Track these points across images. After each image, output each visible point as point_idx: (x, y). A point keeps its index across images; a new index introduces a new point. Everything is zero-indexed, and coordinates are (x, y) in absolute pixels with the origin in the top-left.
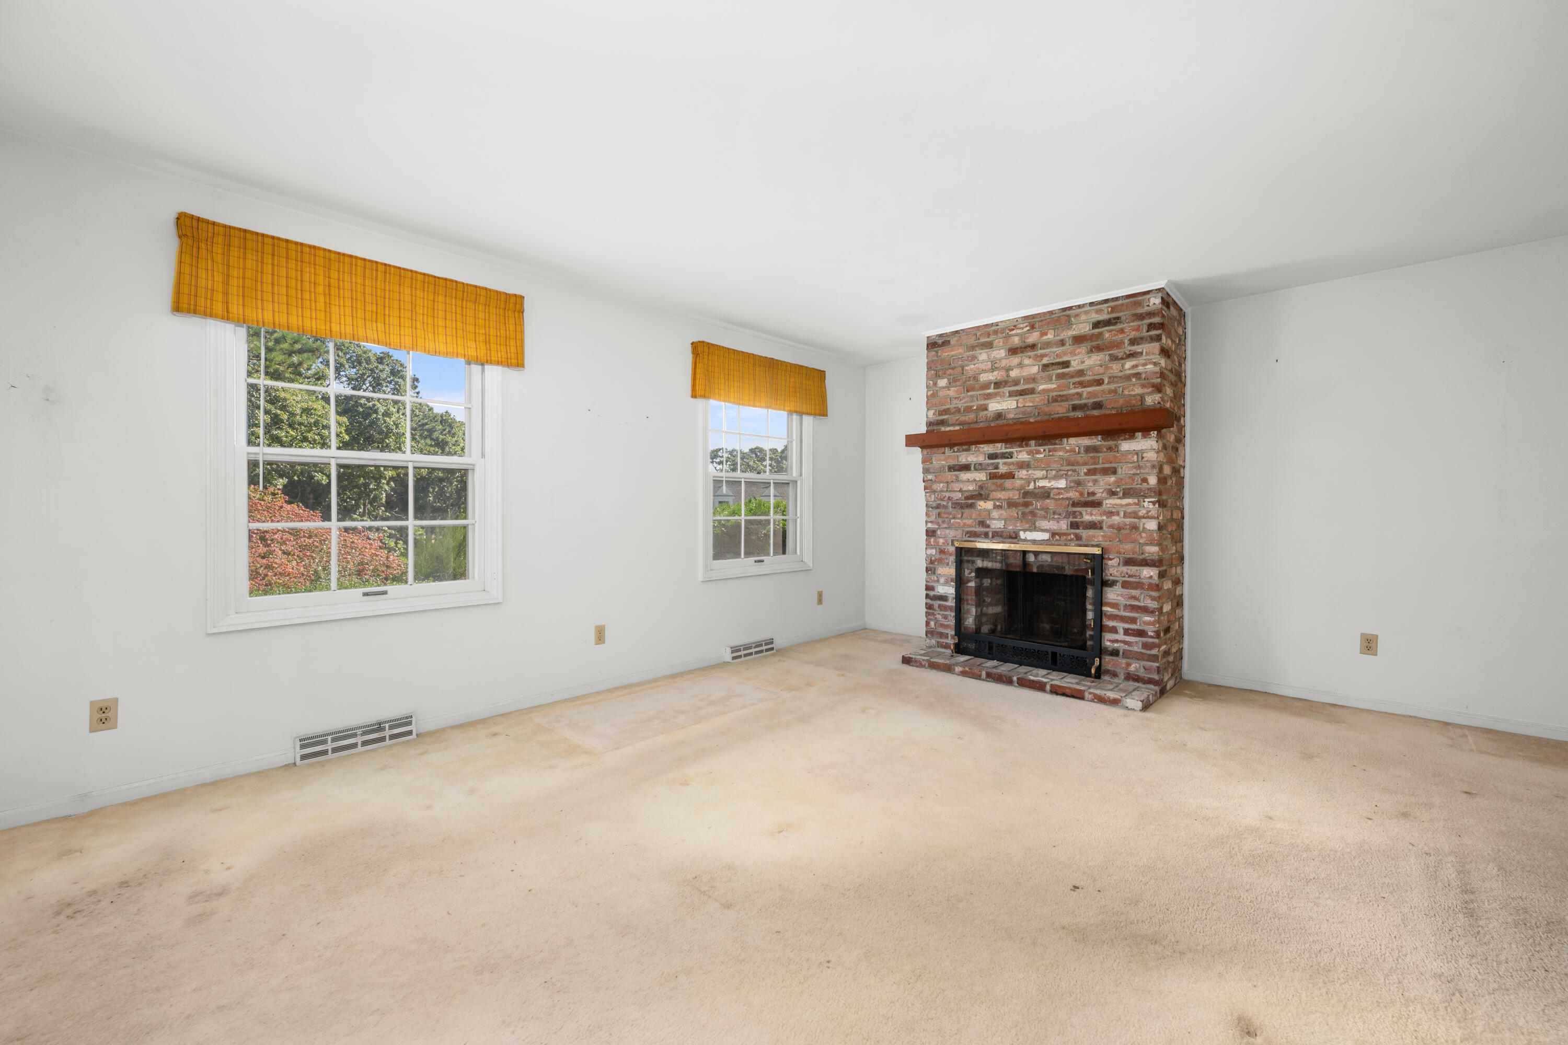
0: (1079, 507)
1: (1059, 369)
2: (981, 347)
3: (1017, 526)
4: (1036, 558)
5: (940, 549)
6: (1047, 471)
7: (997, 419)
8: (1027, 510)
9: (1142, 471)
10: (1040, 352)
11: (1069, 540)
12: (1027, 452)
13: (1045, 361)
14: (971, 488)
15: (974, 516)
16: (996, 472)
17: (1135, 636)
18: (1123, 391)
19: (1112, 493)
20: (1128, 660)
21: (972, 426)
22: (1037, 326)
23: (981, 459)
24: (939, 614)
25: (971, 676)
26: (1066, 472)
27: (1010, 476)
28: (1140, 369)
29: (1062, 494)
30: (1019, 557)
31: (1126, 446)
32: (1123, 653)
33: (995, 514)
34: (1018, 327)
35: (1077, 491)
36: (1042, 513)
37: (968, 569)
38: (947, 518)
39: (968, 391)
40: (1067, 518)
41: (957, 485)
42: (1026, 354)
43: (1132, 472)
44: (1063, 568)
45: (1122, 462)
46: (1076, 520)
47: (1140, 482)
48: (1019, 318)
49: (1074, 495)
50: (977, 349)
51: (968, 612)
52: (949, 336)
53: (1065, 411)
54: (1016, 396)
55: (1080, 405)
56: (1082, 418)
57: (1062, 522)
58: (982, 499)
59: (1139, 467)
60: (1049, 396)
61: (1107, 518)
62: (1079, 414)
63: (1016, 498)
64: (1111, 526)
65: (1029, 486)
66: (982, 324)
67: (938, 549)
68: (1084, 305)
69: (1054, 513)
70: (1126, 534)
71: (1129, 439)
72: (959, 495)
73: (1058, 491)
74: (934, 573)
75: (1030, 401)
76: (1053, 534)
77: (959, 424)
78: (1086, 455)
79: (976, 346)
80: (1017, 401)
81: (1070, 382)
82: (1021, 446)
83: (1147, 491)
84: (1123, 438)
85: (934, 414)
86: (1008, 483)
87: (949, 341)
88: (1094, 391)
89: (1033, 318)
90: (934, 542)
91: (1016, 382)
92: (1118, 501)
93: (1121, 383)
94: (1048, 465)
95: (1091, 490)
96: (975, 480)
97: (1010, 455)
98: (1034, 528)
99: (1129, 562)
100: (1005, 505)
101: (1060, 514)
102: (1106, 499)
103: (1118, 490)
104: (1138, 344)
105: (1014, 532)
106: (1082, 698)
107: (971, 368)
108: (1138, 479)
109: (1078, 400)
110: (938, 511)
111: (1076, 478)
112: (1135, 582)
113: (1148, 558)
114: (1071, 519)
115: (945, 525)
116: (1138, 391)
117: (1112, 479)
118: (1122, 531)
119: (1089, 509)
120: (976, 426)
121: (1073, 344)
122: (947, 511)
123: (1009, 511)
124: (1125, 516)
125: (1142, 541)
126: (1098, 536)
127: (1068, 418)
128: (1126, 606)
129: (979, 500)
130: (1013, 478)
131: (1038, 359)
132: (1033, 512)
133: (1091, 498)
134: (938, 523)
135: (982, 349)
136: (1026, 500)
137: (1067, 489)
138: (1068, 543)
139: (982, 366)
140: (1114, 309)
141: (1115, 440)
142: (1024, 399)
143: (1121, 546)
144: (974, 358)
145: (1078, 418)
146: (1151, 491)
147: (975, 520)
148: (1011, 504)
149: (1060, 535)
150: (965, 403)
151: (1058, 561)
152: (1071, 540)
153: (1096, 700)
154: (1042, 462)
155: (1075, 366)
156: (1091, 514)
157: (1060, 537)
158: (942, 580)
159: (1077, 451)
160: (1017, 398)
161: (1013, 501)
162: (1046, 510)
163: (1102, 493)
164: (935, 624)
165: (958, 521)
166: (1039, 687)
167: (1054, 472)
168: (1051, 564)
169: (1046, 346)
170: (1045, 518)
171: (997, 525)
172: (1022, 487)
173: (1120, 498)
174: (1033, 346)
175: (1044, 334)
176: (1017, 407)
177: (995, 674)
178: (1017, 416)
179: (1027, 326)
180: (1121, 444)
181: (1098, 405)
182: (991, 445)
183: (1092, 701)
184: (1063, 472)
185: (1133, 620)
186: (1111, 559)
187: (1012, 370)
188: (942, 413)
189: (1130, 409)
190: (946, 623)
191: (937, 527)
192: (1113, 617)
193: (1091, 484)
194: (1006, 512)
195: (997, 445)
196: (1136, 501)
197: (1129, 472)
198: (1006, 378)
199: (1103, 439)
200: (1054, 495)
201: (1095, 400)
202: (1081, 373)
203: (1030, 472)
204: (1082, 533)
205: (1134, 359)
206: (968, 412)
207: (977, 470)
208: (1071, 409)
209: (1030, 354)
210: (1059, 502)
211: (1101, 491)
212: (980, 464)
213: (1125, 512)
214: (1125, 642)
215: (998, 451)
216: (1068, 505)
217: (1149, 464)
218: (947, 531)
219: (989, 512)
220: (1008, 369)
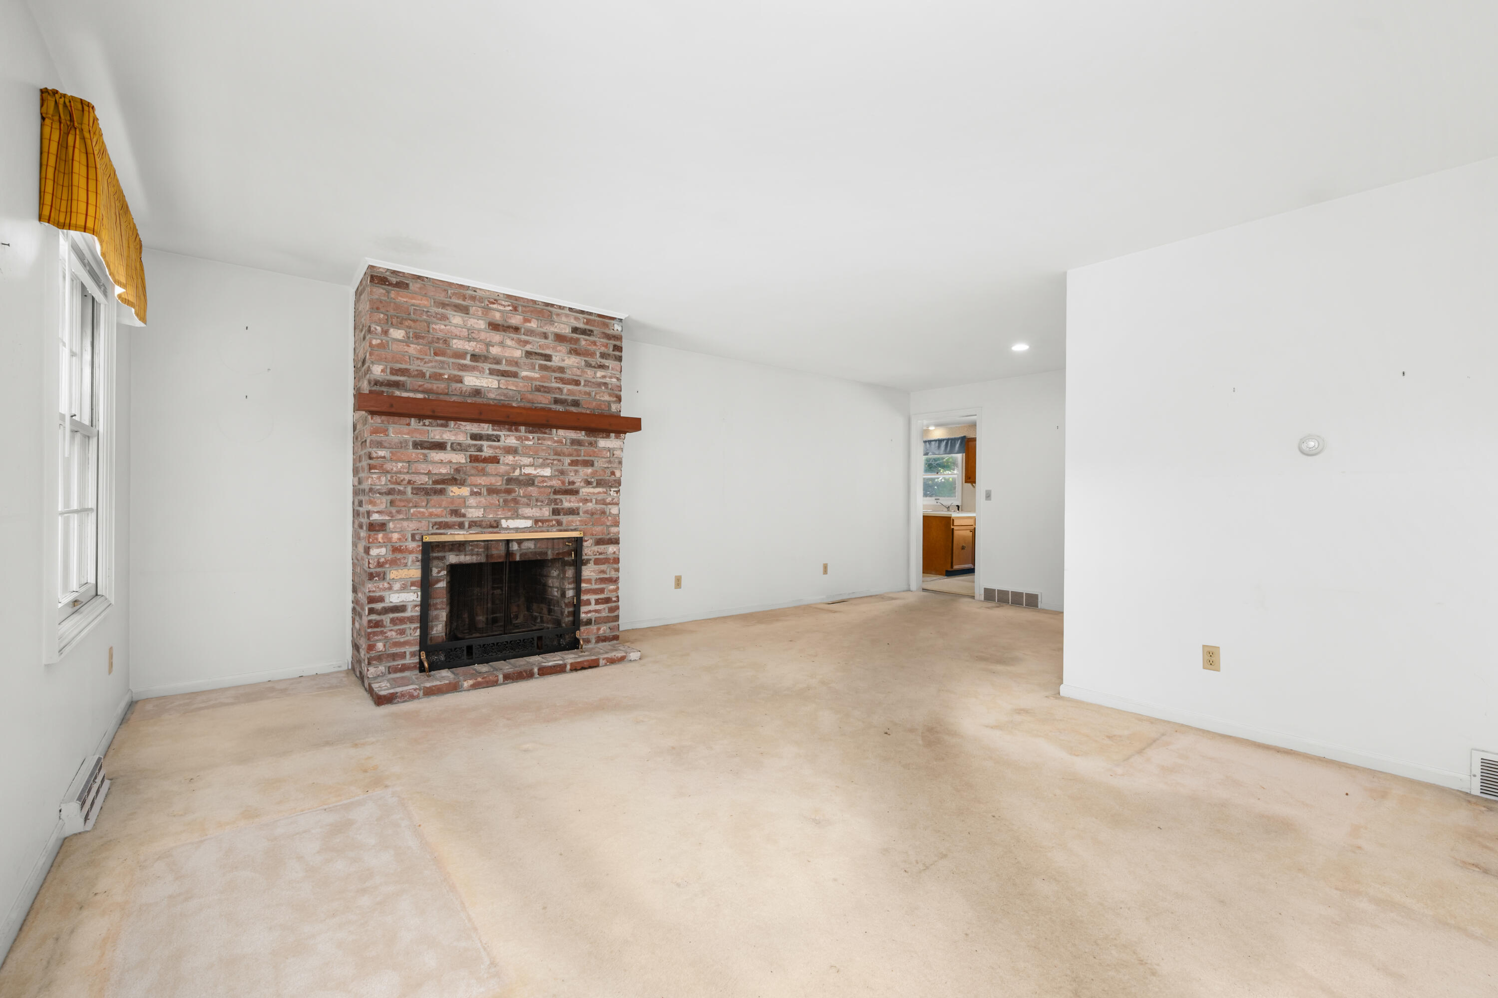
0: (560, 495)
1: (542, 360)
2: (454, 308)
3: (498, 515)
4: (519, 546)
5: (393, 546)
6: (534, 458)
7: (475, 396)
8: (510, 497)
9: (612, 465)
10: (523, 337)
11: (551, 526)
12: (516, 437)
13: (528, 348)
14: (444, 471)
15: (444, 504)
16: (477, 455)
17: (603, 604)
18: (595, 396)
19: (588, 483)
20: (598, 626)
21: (442, 397)
22: (520, 309)
23: (462, 438)
24: (391, 630)
25: (485, 685)
26: (552, 461)
27: (495, 460)
28: (607, 380)
29: (546, 482)
30: (502, 547)
31: (603, 443)
32: (595, 621)
33: (472, 501)
34: (499, 302)
35: (559, 480)
36: (525, 500)
37: (437, 567)
38: (404, 506)
39: (436, 354)
40: (549, 505)
41: (423, 466)
42: (508, 334)
43: (605, 466)
44: (546, 553)
45: (599, 457)
46: (557, 506)
47: (609, 474)
48: (501, 293)
49: (556, 483)
50: (448, 308)
51: (437, 618)
52: (408, 277)
53: (548, 402)
54: (498, 376)
55: (561, 399)
56: (562, 412)
57: (544, 509)
58: (456, 484)
59: (610, 462)
60: (532, 384)
61: (583, 504)
62: (560, 408)
63: (499, 484)
64: (586, 512)
65: (514, 472)
66: (455, 282)
67: (389, 547)
68: (564, 308)
69: (537, 500)
70: (597, 518)
71: (606, 438)
72: (425, 479)
73: (543, 479)
74: (384, 579)
75: (513, 384)
76: (536, 521)
77: (423, 392)
78: (572, 447)
79: (448, 305)
80: (499, 381)
81: (552, 376)
82: (510, 430)
83: (613, 482)
84: (601, 436)
85: (382, 371)
86: (490, 468)
87: (407, 285)
88: (573, 389)
89: (516, 300)
90: (382, 539)
91: (498, 361)
92: (591, 490)
93: (594, 388)
94: (536, 453)
95: (572, 479)
96: (450, 462)
97: (497, 438)
98: (517, 516)
99: (599, 542)
100: (484, 491)
101: (542, 502)
102: (583, 487)
103: (593, 480)
104: (606, 359)
105: (495, 521)
106: (597, 666)
107: (439, 327)
108: (608, 472)
109: (559, 394)
110: (390, 497)
111: (560, 468)
112: (604, 558)
113: (612, 537)
114: (553, 506)
115: (401, 516)
116: (607, 398)
117: (589, 470)
118: (594, 516)
119: (568, 497)
120: (447, 398)
121: (555, 341)
122: (404, 497)
123: (489, 498)
124: (596, 503)
125: (608, 524)
126: (576, 521)
127: (550, 410)
128: (596, 580)
129: (452, 485)
130: (498, 462)
131: (521, 343)
132: (516, 499)
133: (570, 487)
134: (391, 513)
135: (455, 311)
136: (508, 487)
137: (550, 478)
138: (550, 529)
139: (456, 331)
140: (588, 322)
141: (596, 437)
142: (506, 381)
143: (594, 528)
144: (444, 318)
145: (559, 411)
146: (616, 482)
147: (445, 508)
148: (492, 491)
149: (543, 521)
150: (432, 367)
151: (542, 547)
152: (553, 526)
153: (608, 664)
154: (530, 449)
155: (556, 361)
156: (570, 502)
157: (543, 524)
158: (397, 586)
159: (564, 442)
160: (499, 378)
161: (494, 487)
162: (529, 497)
163: (581, 482)
164: (385, 646)
165: (422, 510)
166: (559, 670)
167: (541, 460)
168: (534, 550)
169: (529, 334)
170: (528, 505)
171: (475, 513)
172: (508, 473)
173: (593, 487)
174: (516, 329)
175: (527, 320)
176: (499, 388)
177: (514, 674)
178: (498, 397)
179: (509, 306)
180: (598, 441)
181: (576, 403)
182: (476, 425)
183: (606, 665)
184: (549, 461)
185: (602, 591)
186: (586, 541)
187: (493, 346)
188: (394, 372)
189: (600, 412)
190: (402, 640)
191: (387, 518)
192: (589, 591)
193: (572, 474)
194: (486, 500)
195: (482, 425)
196: (605, 490)
197: (604, 466)
198: (485, 353)
199: (586, 434)
200: (538, 482)
201: (574, 398)
202: (561, 370)
203: (517, 458)
204: (562, 518)
205: (603, 370)
206: (436, 380)
207: (455, 450)
208: (553, 402)
209: (512, 335)
210: (542, 490)
211: (579, 480)
212: (459, 444)
213: (596, 500)
214: (596, 611)
215: (483, 432)
216: (550, 493)
217: (617, 460)
218: (405, 524)
219: (465, 498)
220: (489, 345)
